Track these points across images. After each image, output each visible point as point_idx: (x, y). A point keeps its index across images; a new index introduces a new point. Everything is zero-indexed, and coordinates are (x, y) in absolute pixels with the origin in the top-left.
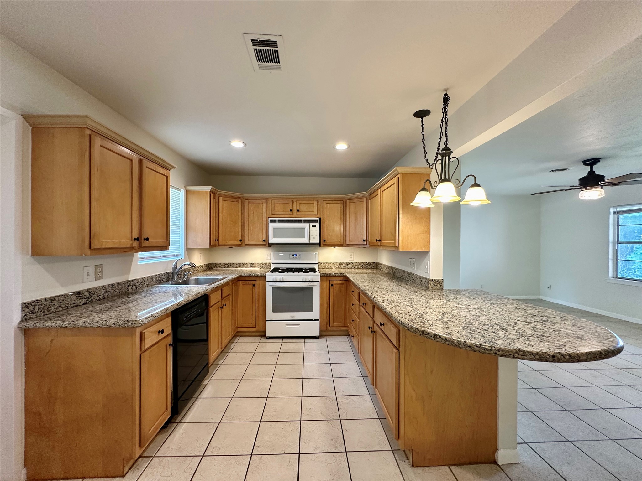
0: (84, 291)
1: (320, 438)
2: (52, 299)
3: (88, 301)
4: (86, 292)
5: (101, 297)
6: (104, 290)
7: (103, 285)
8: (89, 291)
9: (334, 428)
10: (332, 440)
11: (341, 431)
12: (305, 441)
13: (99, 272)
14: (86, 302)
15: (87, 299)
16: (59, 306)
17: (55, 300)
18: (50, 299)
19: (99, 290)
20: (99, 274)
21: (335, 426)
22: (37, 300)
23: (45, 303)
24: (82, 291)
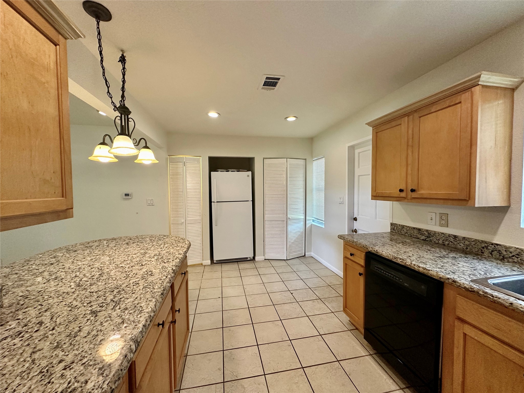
0: (424, 230)
1: (243, 359)
2: (403, 227)
3: (427, 240)
4: (425, 231)
5: (441, 242)
6: (444, 238)
7: (443, 232)
8: (428, 232)
9: (231, 370)
10: (233, 359)
11: (224, 368)
12: (255, 354)
13: (443, 220)
14: (425, 239)
15: (426, 237)
16: (407, 233)
17: (404, 227)
18: (402, 226)
19: (438, 236)
20: (443, 221)
21: (230, 373)
22: (396, 224)
23: (399, 227)
24: (423, 229)
